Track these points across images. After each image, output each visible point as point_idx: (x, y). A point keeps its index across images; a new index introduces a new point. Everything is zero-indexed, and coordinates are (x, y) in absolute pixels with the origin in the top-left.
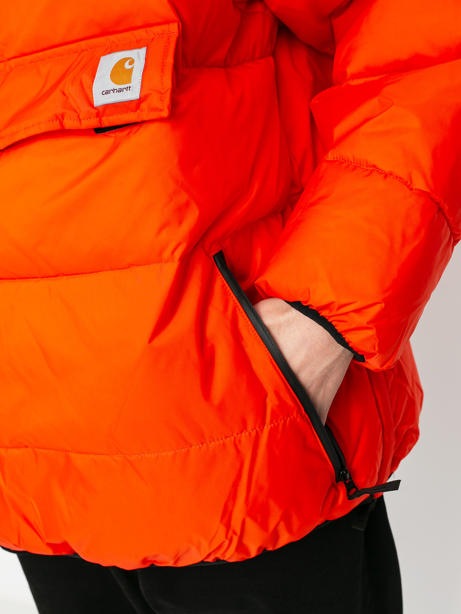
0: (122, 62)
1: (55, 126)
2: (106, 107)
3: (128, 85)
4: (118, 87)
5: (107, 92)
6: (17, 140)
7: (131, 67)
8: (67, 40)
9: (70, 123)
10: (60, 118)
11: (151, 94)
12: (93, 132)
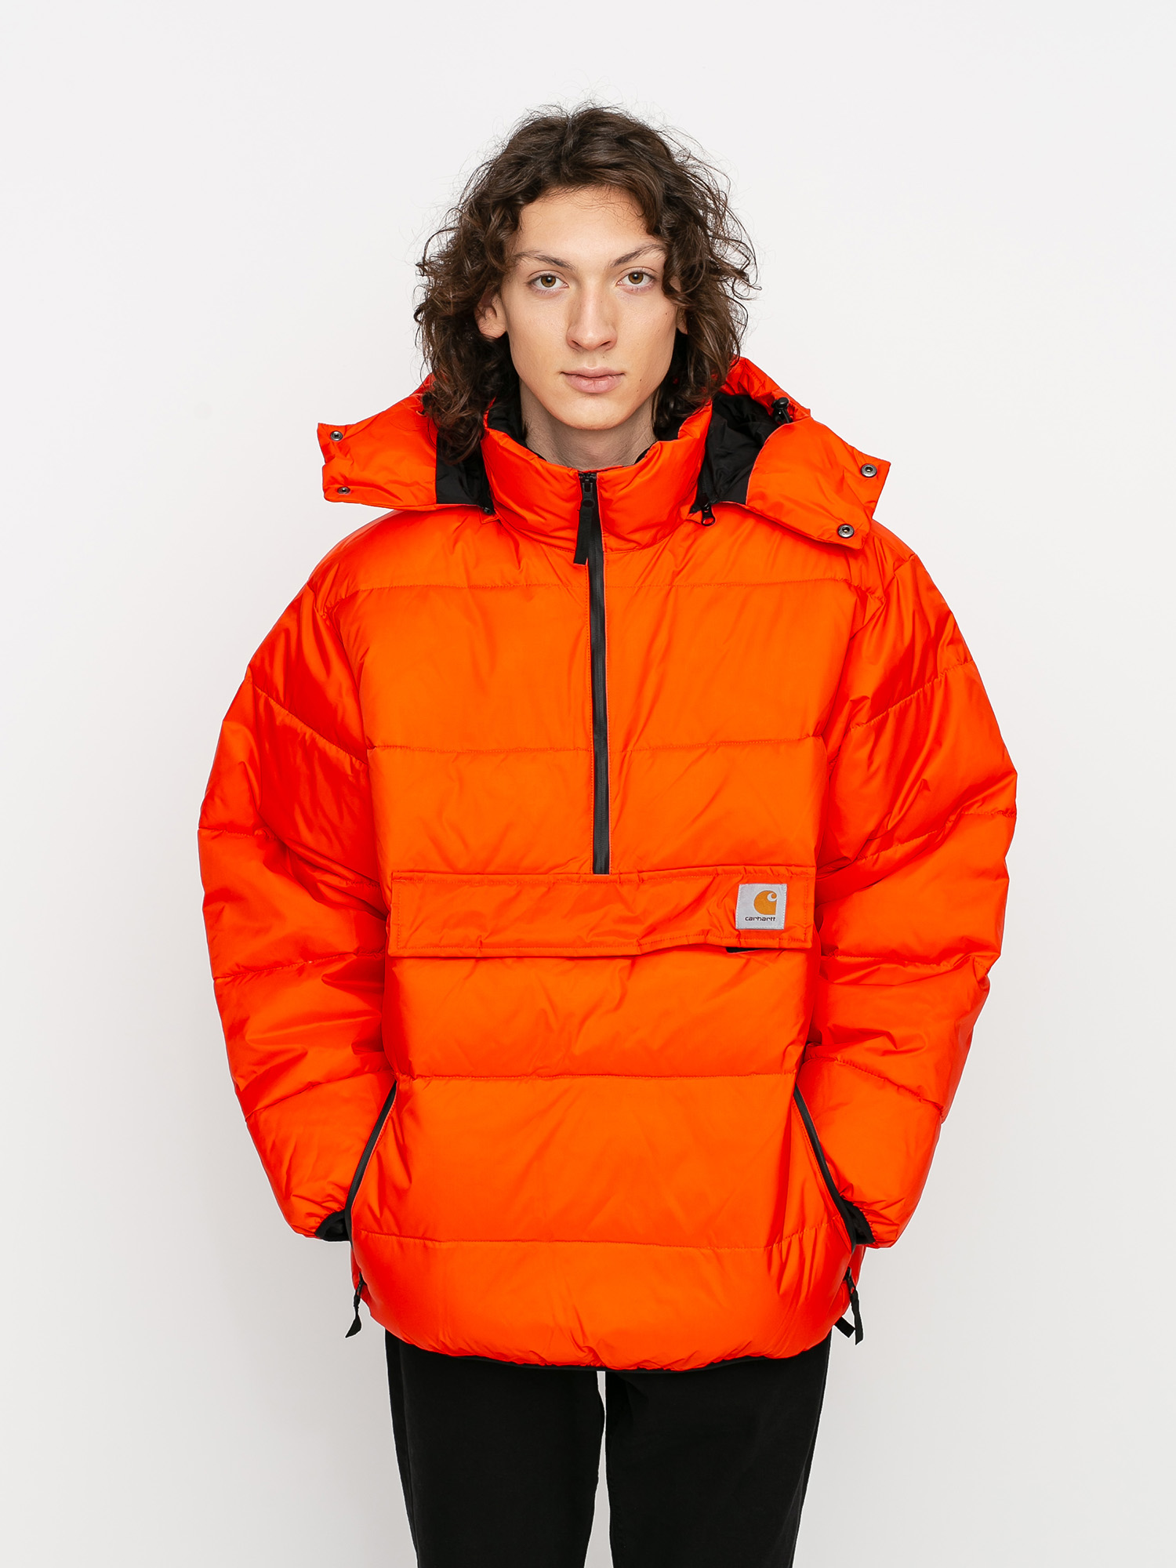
0: (765, 893)
1: (700, 939)
2: (749, 931)
3: (773, 916)
4: (762, 916)
5: (751, 919)
6: (661, 948)
7: (774, 900)
8: (705, 864)
9: (712, 939)
10: (706, 933)
11: (795, 927)
12: (725, 950)
